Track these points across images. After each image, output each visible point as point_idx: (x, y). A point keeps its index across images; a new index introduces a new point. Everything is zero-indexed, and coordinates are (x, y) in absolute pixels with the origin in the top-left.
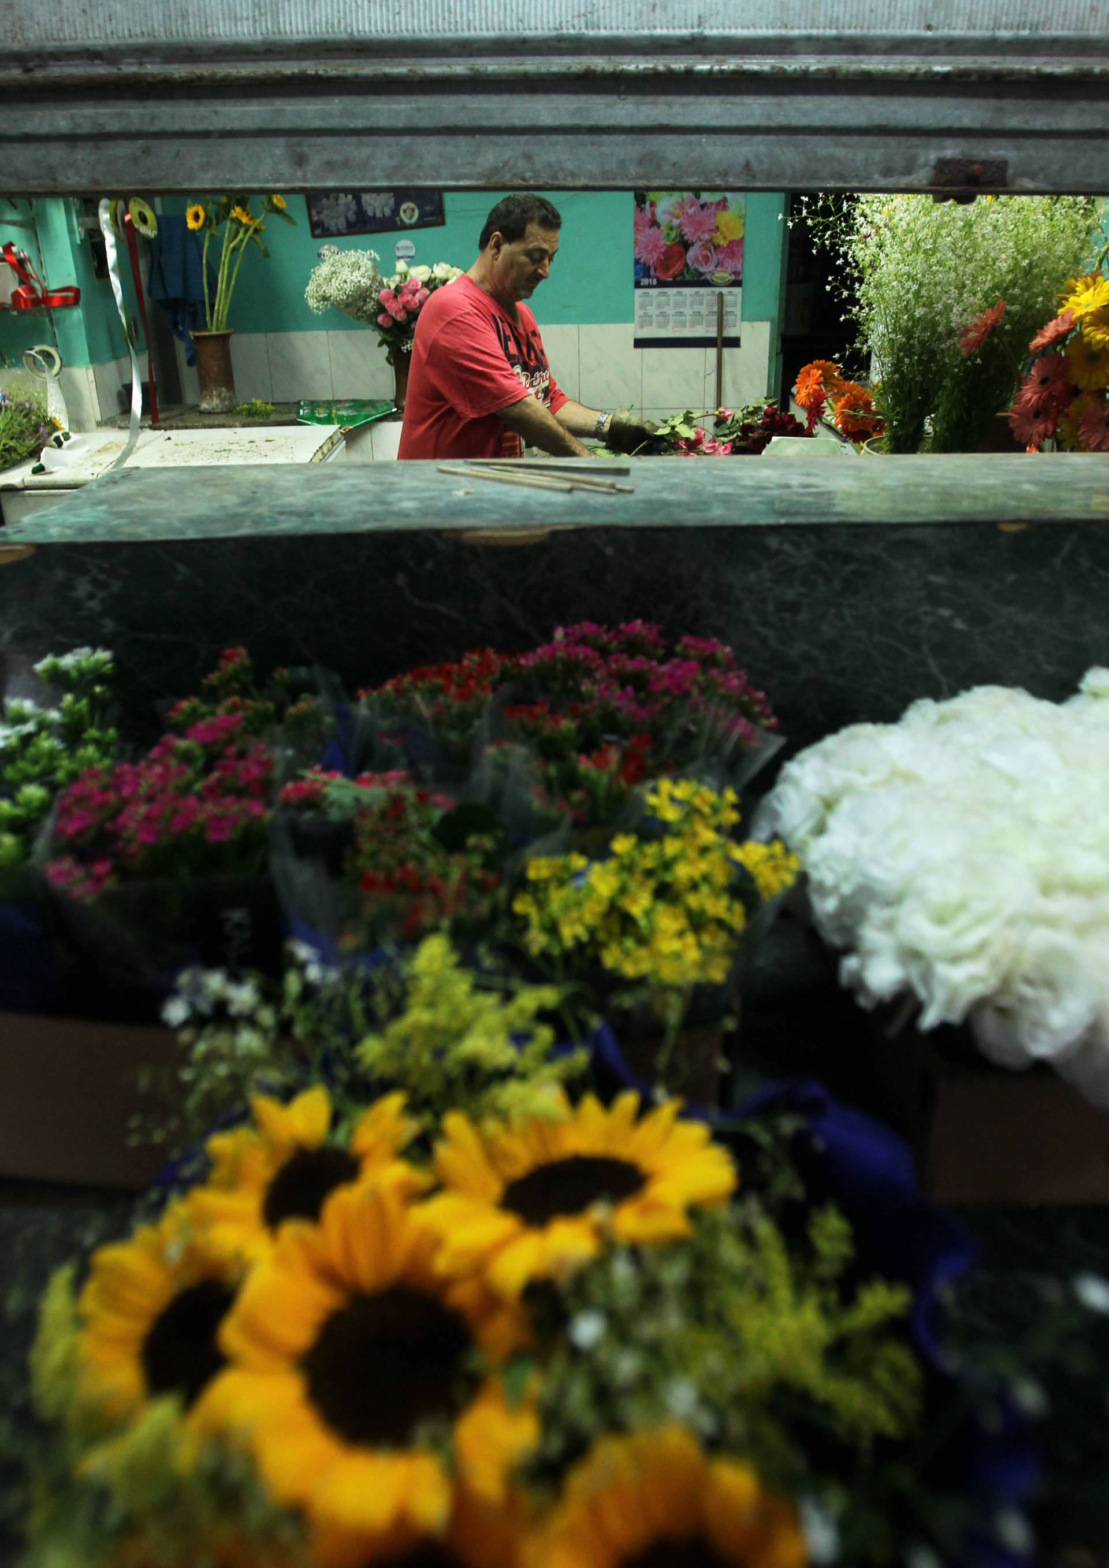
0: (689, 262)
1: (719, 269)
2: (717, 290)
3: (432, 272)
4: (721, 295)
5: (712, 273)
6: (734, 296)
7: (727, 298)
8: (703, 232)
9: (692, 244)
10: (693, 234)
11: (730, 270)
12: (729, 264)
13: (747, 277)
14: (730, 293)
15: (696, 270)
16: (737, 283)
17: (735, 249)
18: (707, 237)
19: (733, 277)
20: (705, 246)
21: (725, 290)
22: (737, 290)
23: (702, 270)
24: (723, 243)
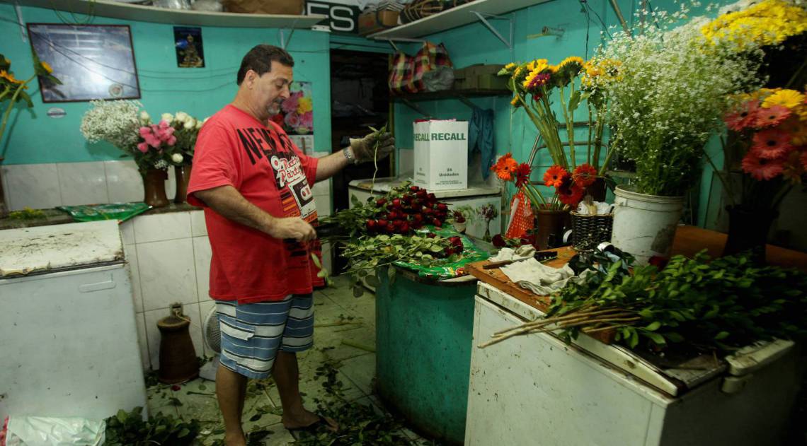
0: (286, 122)
1: (301, 126)
2: (301, 136)
3: (174, 117)
4: (303, 139)
5: (298, 128)
6: (310, 139)
7: (306, 140)
8: (293, 107)
9: (287, 113)
10: (287, 108)
11: (307, 127)
12: (307, 124)
13: (315, 130)
14: (308, 138)
15: (290, 126)
16: (311, 133)
17: (308, 116)
18: (294, 110)
19: (308, 130)
20: (293, 115)
21: (305, 136)
22: (311, 136)
23: (293, 126)
24: (302, 113)
